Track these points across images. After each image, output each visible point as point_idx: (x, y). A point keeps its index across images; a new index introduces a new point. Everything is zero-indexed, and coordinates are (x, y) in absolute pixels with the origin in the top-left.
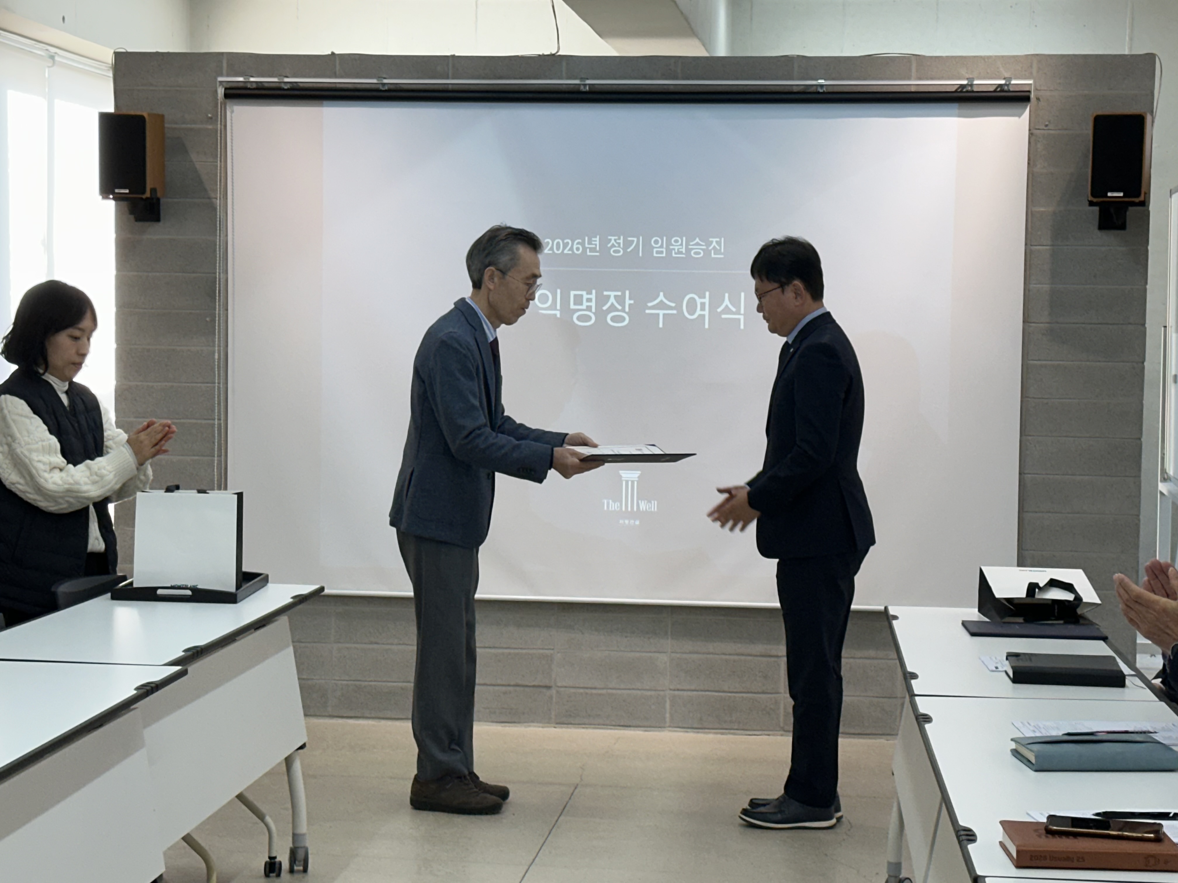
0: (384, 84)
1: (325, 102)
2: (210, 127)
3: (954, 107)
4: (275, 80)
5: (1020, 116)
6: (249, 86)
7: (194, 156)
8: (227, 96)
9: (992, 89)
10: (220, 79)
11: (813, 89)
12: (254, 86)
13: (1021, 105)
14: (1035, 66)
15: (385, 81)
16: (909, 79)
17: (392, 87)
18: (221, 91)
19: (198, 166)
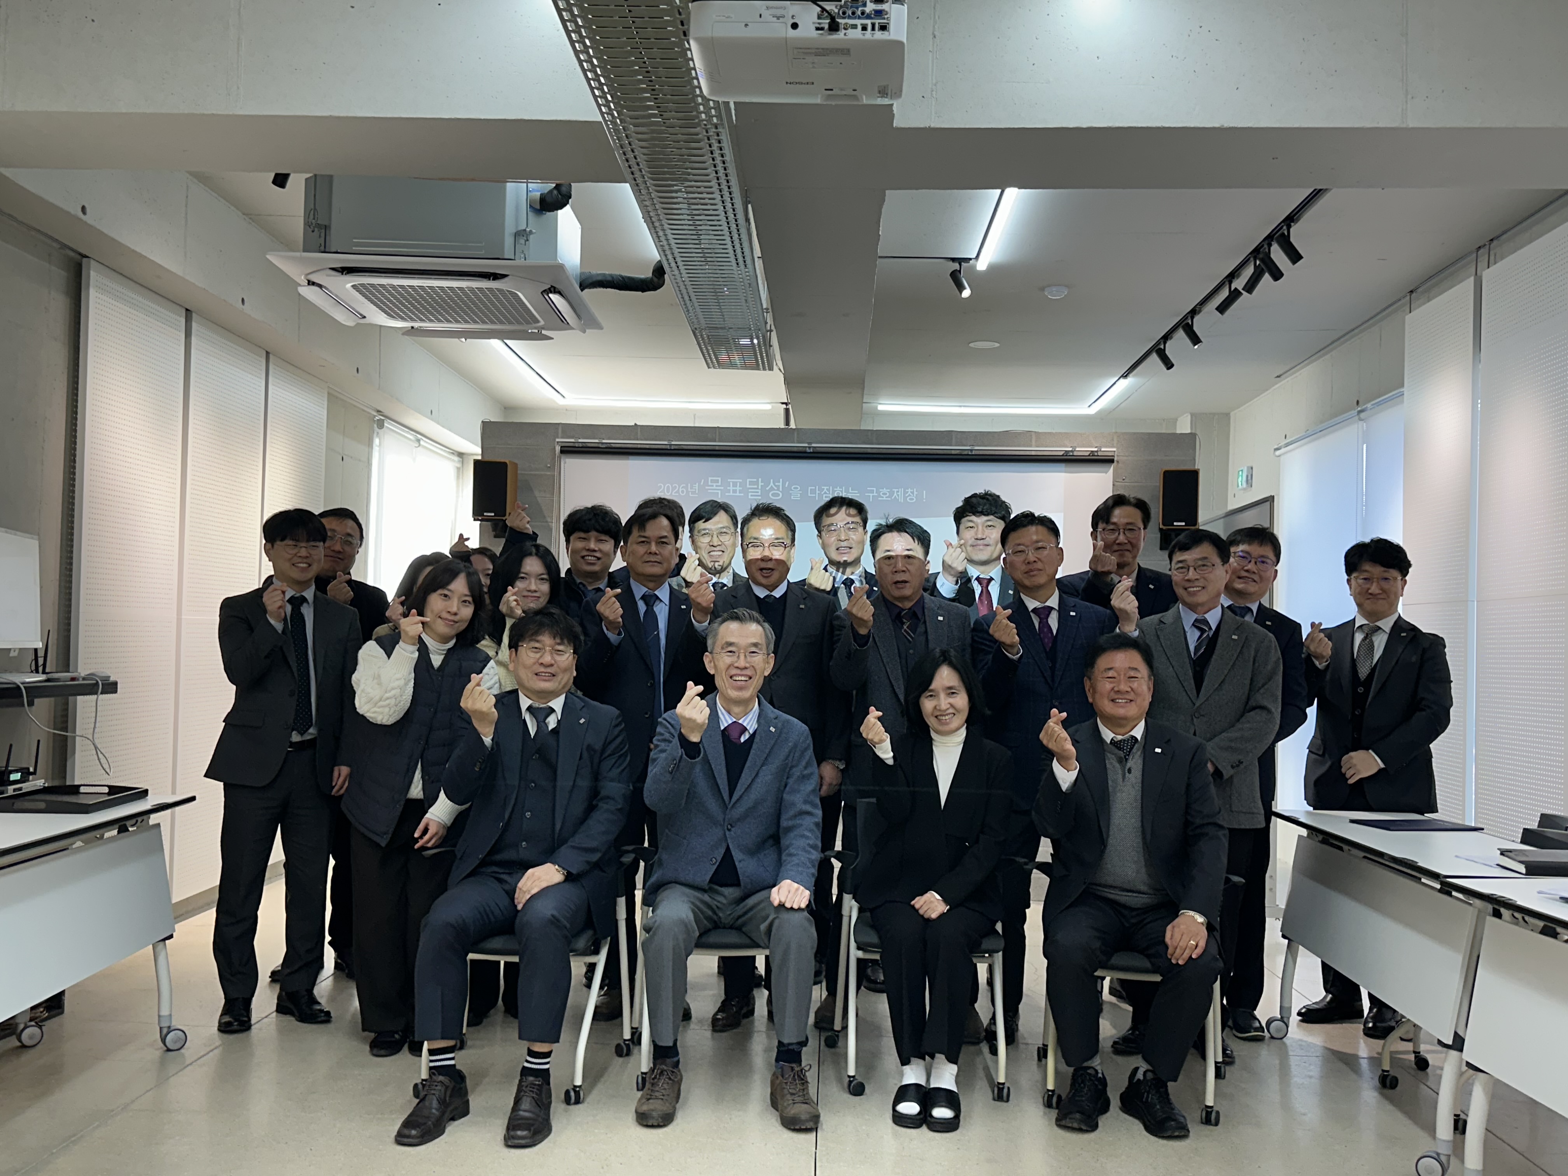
0: (671, 445)
1: (631, 457)
2: (549, 473)
3: (1062, 466)
4: (597, 441)
5: (1106, 473)
6: (577, 445)
7: (537, 493)
8: (562, 452)
9: (1087, 454)
10: (557, 440)
11: (966, 453)
12: (581, 445)
13: (1107, 465)
14: (1115, 439)
15: (673, 443)
16: (1031, 446)
17: (676, 447)
18: (558, 449)
19: (539, 499)
